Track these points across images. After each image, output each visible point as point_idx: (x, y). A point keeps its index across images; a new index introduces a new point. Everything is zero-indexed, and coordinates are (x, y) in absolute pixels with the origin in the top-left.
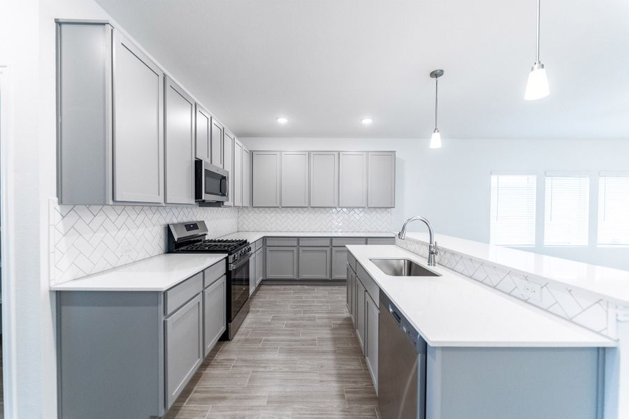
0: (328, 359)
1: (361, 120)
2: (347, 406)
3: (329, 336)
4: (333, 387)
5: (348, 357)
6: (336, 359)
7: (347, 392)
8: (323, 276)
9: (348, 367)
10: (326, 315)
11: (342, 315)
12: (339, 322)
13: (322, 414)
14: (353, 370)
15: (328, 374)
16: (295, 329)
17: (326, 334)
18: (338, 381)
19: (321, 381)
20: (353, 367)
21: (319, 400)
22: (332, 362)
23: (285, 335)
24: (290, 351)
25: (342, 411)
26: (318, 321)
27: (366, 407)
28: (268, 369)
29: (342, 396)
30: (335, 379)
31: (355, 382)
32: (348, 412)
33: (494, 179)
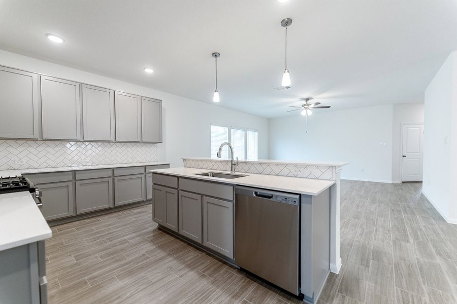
0: (171, 261)
1: (144, 69)
2: (212, 279)
3: (154, 247)
4: (192, 275)
5: (182, 253)
6: (176, 258)
7: (204, 272)
8: (106, 206)
9: (189, 258)
10: (134, 235)
11: (148, 230)
12: (152, 235)
13: (203, 294)
14: (193, 258)
15: (180, 270)
16: (115, 255)
17: (148, 247)
18: (192, 269)
19: (181, 277)
20: (192, 257)
21: (192, 288)
22: (175, 262)
23: (109, 265)
24: (131, 273)
25: (212, 283)
26: (131, 242)
27: (222, 272)
28: (124, 297)
29: (204, 276)
30: (189, 270)
31: (202, 264)
32: (216, 281)
33: (212, 127)
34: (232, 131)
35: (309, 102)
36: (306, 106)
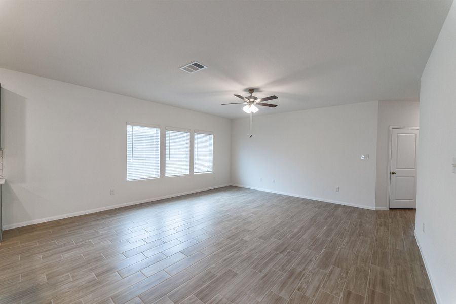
33: (129, 128)
34: (168, 133)
35: (254, 94)
36: (251, 100)
